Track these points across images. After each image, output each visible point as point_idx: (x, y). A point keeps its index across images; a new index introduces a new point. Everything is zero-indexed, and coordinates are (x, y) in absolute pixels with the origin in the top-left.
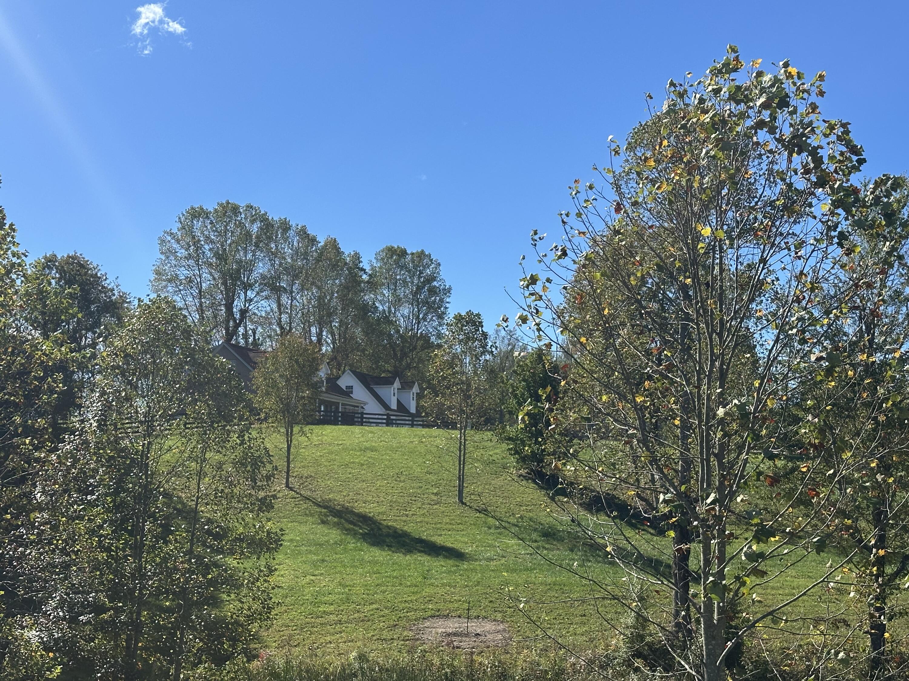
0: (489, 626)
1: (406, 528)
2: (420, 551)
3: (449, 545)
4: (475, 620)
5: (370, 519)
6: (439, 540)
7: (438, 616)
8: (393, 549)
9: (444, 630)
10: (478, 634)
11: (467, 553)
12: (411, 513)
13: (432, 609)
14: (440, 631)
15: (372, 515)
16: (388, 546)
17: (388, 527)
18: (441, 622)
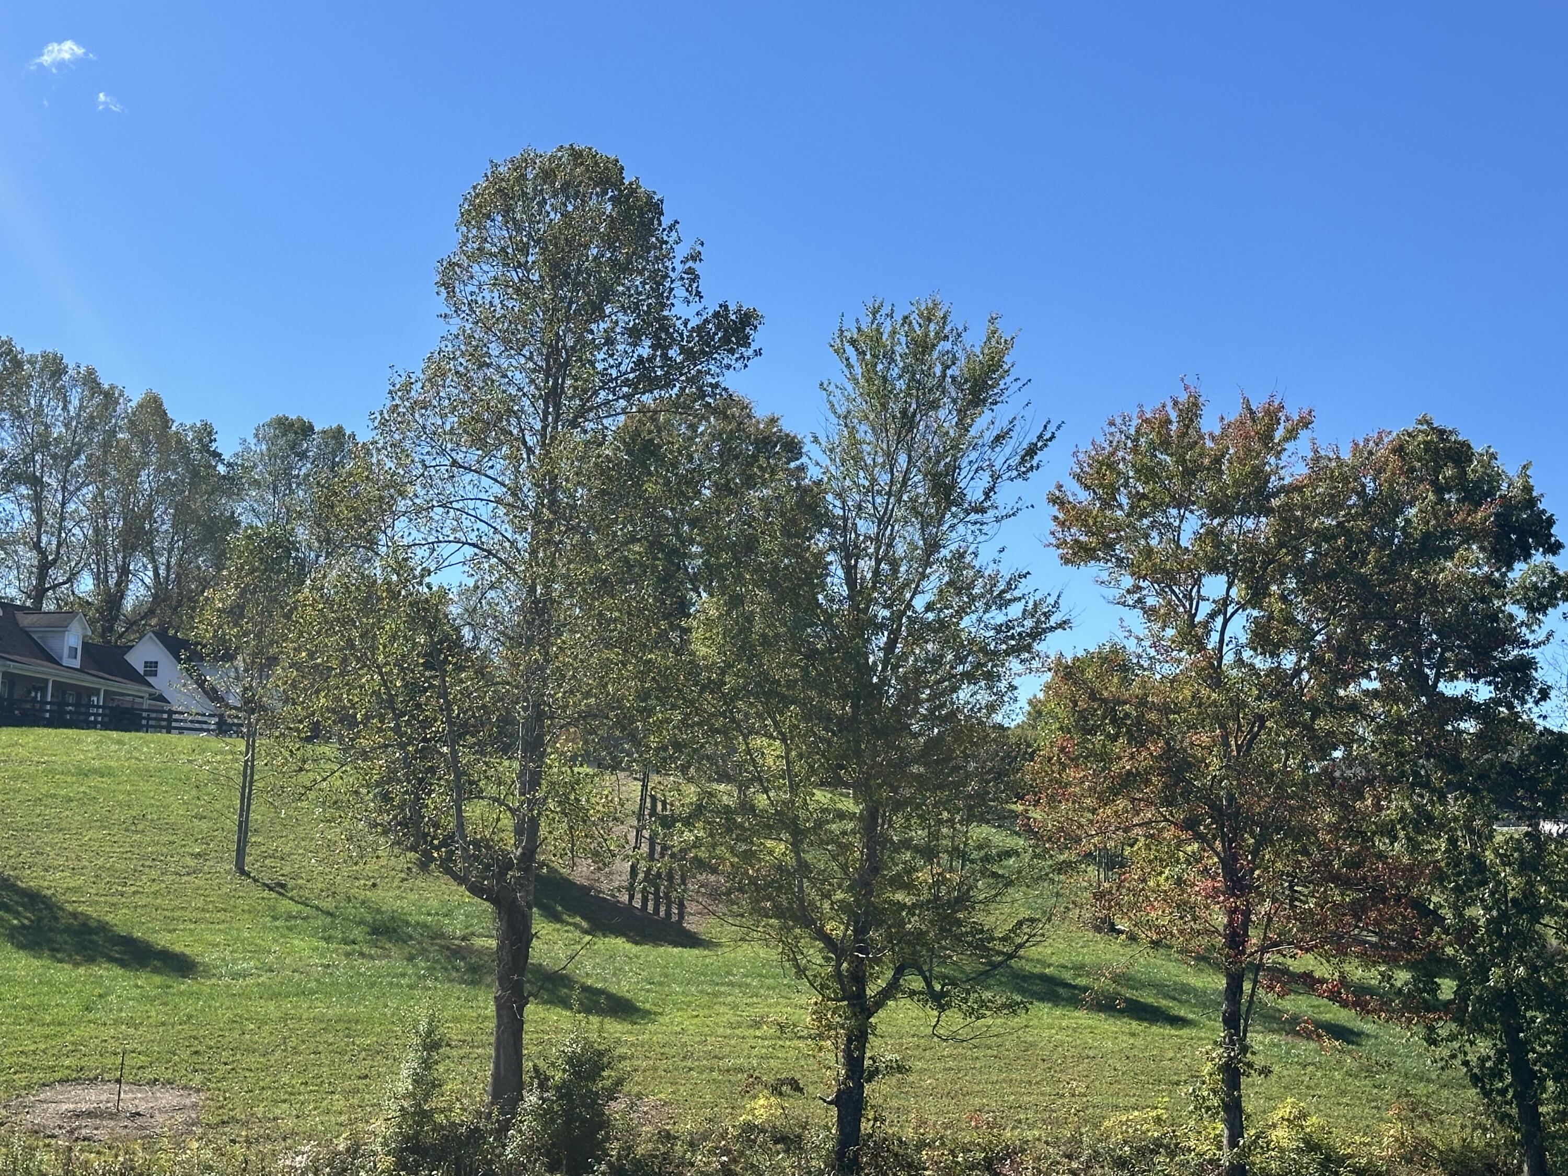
0: (167, 1098)
1: (109, 918)
2: (111, 960)
3: (178, 948)
4: (147, 1088)
5: (44, 900)
6: (163, 940)
7: (75, 1079)
8: (59, 956)
9: (72, 1107)
10: (138, 1114)
11: (202, 964)
12: (133, 889)
13: (68, 1068)
14: (64, 1107)
15: (49, 892)
16: (53, 950)
17: (74, 915)
18: (76, 1092)
